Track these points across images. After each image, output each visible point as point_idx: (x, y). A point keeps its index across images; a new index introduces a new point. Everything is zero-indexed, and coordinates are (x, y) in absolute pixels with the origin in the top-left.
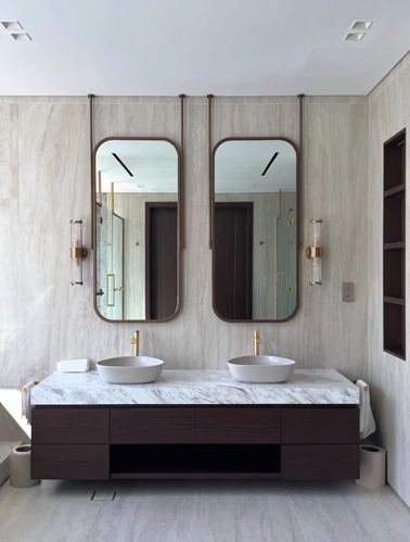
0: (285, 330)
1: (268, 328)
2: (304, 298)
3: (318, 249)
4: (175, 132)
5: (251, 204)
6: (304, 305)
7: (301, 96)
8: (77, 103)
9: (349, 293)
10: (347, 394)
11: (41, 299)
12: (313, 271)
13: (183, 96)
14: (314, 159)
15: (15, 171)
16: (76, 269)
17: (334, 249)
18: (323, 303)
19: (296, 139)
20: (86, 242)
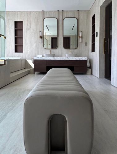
0: (75, 51)
1: (72, 50)
2: (79, 45)
3: (81, 36)
4: (57, 16)
5: (70, 37)
6: (79, 46)
7: (78, 10)
8: (41, 12)
9: (86, 44)
10: (85, 58)
11: (35, 45)
12: (80, 40)
13: (58, 11)
14: (80, 21)
15: (30, 24)
16: (40, 40)
17: (84, 37)
18: (82, 46)
19: (77, 18)
20: (42, 36)
